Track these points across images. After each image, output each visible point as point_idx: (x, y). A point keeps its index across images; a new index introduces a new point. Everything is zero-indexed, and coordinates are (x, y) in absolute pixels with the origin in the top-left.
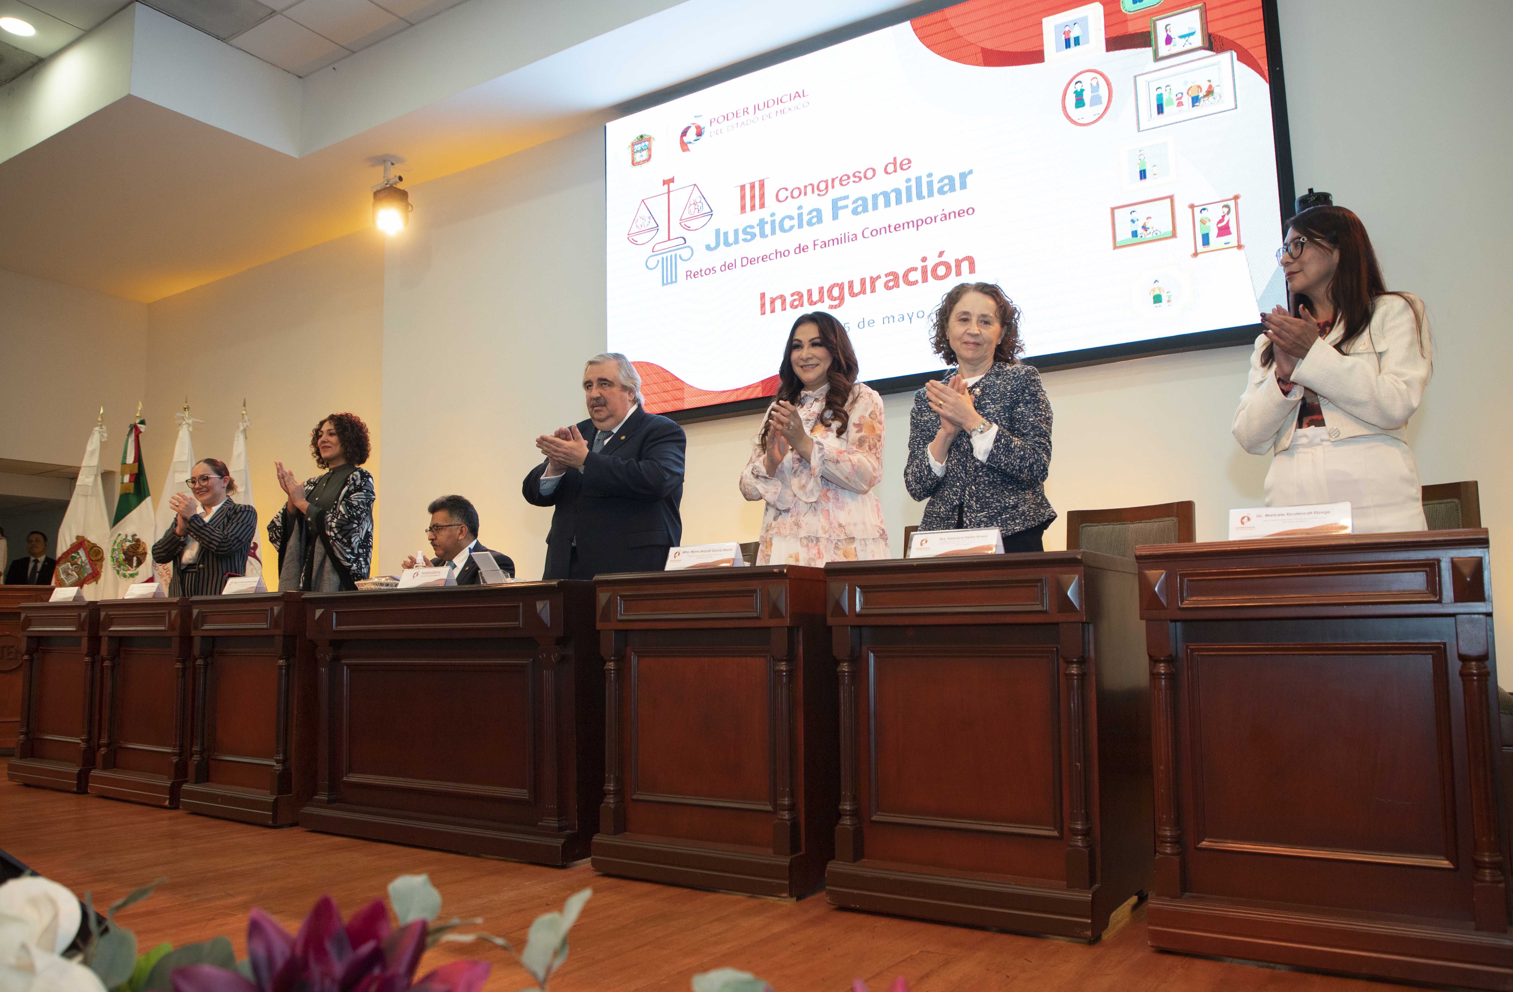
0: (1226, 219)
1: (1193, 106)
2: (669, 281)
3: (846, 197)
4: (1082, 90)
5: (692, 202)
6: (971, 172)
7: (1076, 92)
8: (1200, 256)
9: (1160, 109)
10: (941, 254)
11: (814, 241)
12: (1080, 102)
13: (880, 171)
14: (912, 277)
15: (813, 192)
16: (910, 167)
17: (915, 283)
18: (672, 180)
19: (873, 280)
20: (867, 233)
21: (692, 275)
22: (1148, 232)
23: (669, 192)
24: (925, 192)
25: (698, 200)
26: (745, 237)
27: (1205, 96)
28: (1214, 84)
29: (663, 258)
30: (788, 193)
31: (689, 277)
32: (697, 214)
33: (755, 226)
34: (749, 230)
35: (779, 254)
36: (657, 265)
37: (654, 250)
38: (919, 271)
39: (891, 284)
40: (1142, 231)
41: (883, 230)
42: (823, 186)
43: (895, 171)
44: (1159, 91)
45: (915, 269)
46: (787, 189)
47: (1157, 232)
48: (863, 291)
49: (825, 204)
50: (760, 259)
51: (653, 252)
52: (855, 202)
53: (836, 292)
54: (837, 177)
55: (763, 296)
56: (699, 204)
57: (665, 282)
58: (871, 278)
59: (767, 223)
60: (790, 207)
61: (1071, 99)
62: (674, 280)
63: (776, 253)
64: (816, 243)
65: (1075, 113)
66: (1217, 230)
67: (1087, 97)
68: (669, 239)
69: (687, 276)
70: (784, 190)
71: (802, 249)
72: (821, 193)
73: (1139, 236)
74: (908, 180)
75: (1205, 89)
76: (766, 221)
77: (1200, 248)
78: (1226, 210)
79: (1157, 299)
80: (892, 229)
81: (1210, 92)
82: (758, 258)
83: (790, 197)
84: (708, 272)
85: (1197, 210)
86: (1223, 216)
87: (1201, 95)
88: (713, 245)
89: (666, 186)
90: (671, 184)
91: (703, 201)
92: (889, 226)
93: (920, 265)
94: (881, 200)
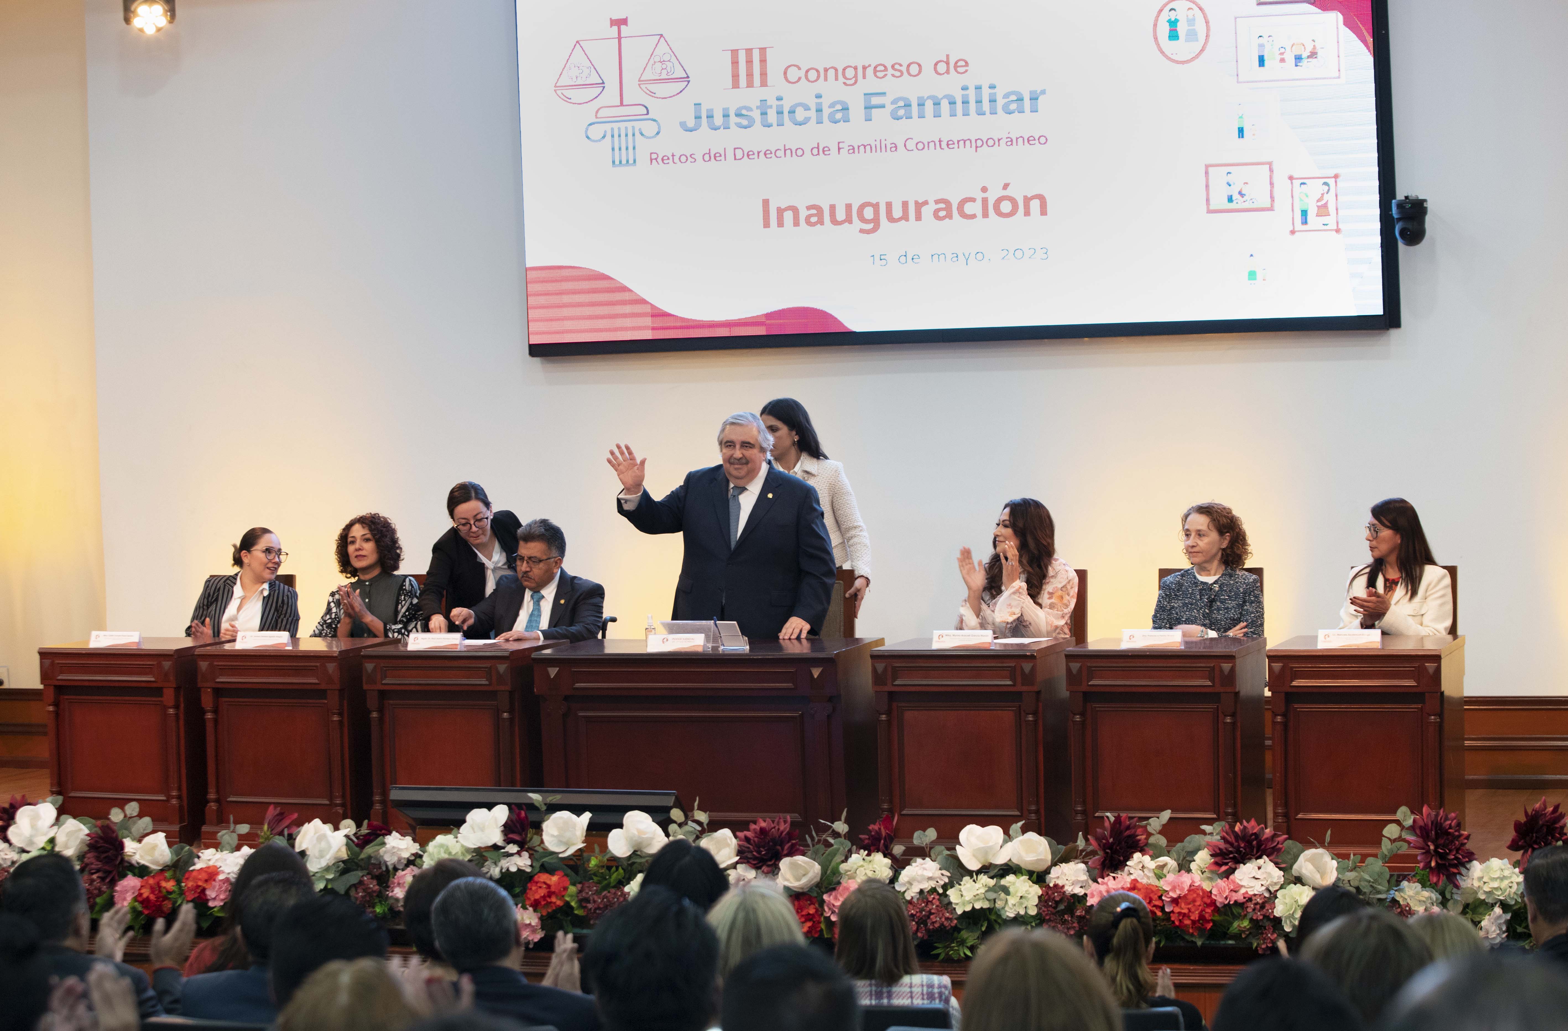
0: (1326, 197)
1: (1296, 66)
2: (624, 162)
3: (884, 94)
4: (1176, 21)
5: (657, 59)
6: (1043, 92)
7: (1169, 21)
8: (1297, 234)
9: (1261, 61)
10: (1006, 186)
11: (839, 143)
12: (1173, 35)
13: (928, 68)
14: (969, 208)
15: (836, 79)
16: (966, 71)
17: (973, 216)
18: (624, 22)
19: (919, 206)
20: (911, 145)
21: (659, 160)
22: (1245, 198)
23: (620, 38)
24: (986, 106)
25: (667, 58)
26: (738, 120)
27: (1308, 57)
28: (1318, 47)
29: (612, 129)
30: (802, 73)
31: (654, 161)
32: (664, 76)
33: (754, 108)
34: (744, 112)
35: (788, 152)
36: (604, 137)
37: (598, 116)
38: (979, 202)
39: (942, 214)
40: (1239, 196)
41: (932, 145)
42: (850, 73)
43: (948, 72)
44: (1261, 40)
45: (973, 200)
46: (799, 68)
47: (1253, 200)
48: (905, 217)
49: (854, 98)
50: (762, 154)
51: (596, 118)
52: (894, 102)
53: (869, 213)
54: (870, 66)
55: (766, 203)
56: (668, 63)
57: (617, 162)
58: (916, 203)
59: (771, 107)
60: (804, 93)
61: (1164, 29)
62: (631, 161)
63: (785, 150)
64: (841, 145)
65: (1169, 46)
66: (1316, 209)
67: (1182, 29)
68: (622, 104)
69: (651, 160)
70: (796, 68)
71: (821, 150)
72: (848, 82)
73: (1235, 202)
74: (965, 88)
75: (1309, 49)
76: (769, 103)
77: (1298, 226)
78: (1326, 188)
79: (1252, 275)
80: (944, 145)
81: (1313, 55)
82: (759, 153)
83: (803, 78)
84: (683, 159)
85: (1297, 183)
86: (1323, 194)
87: (1305, 55)
88: (691, 123)
89: (615, 28)
90: (623, 27)
91: (674, 59)
92: (940, 141)
93: (979, 196)
94: (929, 106)
